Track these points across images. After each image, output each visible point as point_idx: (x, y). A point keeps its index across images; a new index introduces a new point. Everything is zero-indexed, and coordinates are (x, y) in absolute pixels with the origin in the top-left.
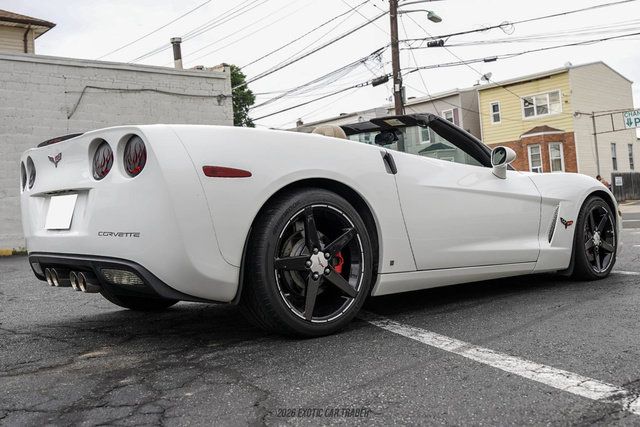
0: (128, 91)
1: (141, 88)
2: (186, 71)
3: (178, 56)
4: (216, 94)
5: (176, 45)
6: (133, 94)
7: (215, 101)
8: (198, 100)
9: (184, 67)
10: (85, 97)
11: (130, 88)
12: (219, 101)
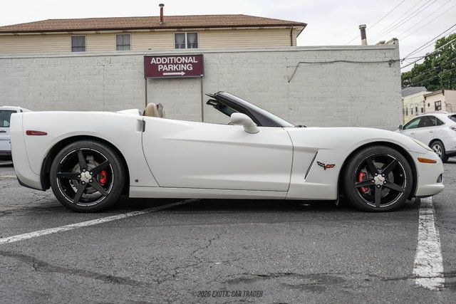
0: (326, 63)
1: (334, 60)
2: (369, 46)
3: (364, 36)
4: (388, 60)
5: (363, 29)
6: (329, 65)
7: (387, 64)
8: (374, 65)
9: (368, 44)
10: (299, 68)
11: (327, 61)
12: (390, 64)
